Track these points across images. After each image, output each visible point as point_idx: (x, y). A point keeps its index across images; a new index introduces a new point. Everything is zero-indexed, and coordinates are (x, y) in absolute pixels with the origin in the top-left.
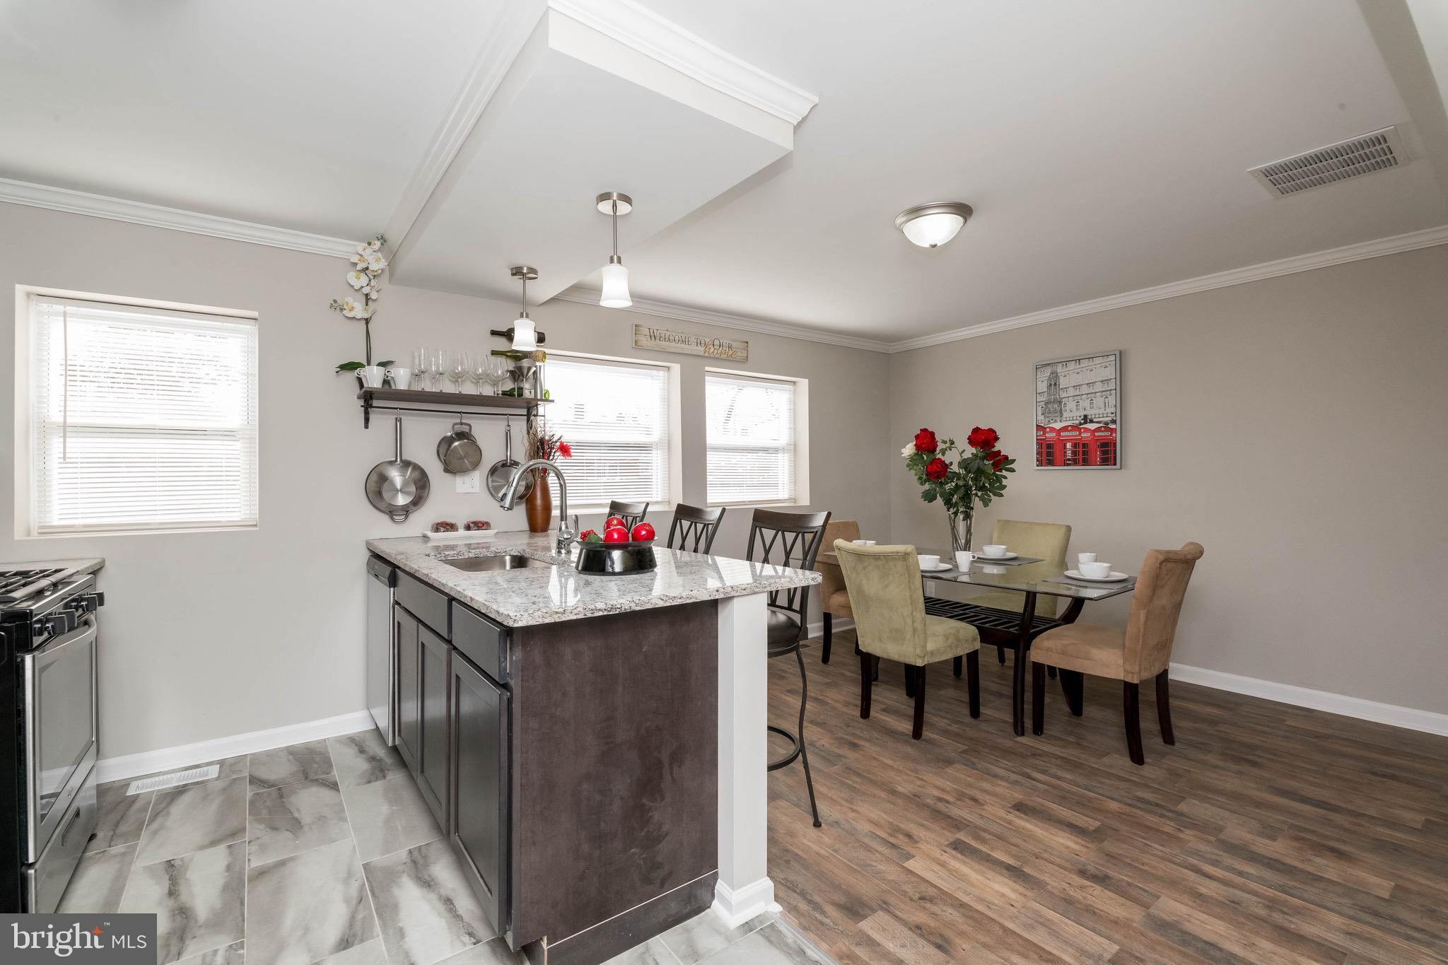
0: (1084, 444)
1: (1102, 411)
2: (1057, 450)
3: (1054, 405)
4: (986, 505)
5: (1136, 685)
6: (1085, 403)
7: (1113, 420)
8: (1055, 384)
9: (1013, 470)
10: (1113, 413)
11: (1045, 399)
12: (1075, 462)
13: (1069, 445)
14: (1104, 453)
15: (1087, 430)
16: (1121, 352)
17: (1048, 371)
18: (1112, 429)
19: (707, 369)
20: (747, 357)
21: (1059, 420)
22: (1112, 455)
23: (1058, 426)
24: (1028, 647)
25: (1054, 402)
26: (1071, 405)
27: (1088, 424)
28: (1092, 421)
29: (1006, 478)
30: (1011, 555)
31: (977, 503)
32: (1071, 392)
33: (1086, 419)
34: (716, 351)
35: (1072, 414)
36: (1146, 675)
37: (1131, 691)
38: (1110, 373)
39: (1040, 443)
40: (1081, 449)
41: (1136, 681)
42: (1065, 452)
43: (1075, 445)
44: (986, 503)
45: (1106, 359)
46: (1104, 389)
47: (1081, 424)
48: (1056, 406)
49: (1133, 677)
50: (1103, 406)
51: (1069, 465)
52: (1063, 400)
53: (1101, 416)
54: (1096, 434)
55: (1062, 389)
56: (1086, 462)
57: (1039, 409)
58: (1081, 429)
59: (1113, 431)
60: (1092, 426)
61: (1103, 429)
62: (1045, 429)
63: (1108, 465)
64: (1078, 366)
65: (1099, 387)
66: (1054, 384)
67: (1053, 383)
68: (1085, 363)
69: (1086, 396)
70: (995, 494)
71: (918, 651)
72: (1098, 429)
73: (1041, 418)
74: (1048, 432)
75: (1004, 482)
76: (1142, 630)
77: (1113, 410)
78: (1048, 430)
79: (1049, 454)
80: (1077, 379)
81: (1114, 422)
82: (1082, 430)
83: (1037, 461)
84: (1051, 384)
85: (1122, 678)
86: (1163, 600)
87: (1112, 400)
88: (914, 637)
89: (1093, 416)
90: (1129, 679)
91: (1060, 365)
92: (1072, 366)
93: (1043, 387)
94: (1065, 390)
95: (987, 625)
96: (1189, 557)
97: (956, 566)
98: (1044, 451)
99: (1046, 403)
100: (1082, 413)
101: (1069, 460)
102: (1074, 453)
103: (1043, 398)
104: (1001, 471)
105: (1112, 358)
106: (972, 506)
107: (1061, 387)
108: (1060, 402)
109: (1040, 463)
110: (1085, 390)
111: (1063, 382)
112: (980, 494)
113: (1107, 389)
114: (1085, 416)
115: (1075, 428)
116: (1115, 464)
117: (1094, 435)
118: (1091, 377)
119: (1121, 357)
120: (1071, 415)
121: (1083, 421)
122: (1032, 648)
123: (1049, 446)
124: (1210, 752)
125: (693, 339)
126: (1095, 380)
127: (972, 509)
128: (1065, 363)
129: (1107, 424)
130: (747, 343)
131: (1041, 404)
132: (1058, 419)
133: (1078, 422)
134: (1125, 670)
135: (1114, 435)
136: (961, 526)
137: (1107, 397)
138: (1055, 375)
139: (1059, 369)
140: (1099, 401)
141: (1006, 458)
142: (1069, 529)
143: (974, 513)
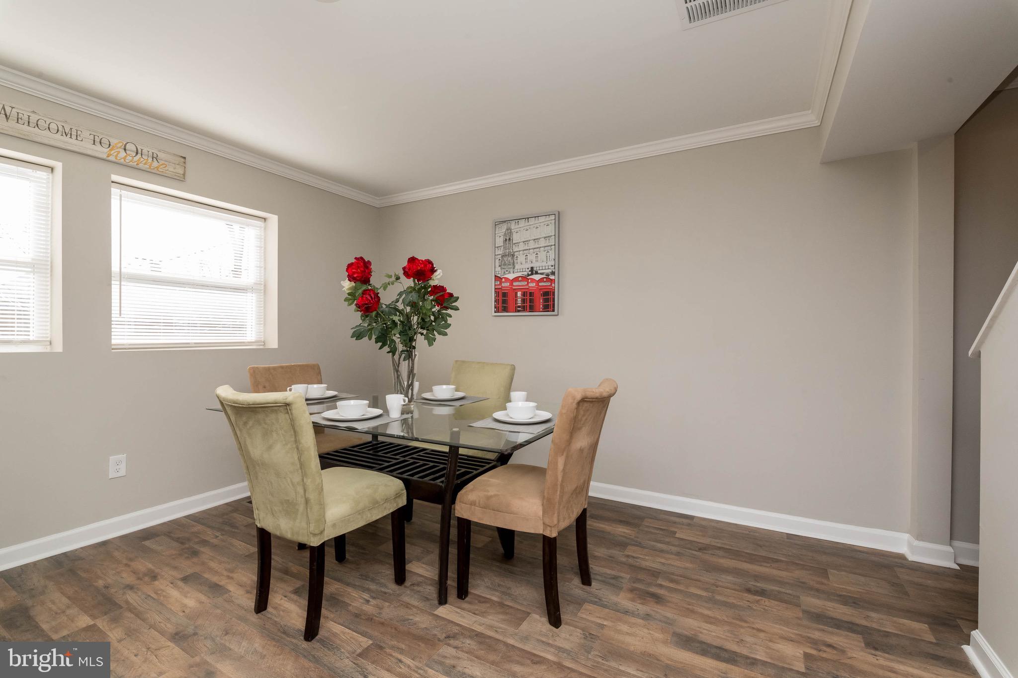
0: (530, 293)
1: (544, 264)
2: (510, 298)
3: (508, 258)
4: (430, 344)
5: (555, 538)
6: (532, 257)
7: (552, 271)
8: (510, 239)
9: (457, 309)
10: (552, 266)
11: (501, 253)
12: (524, 309)
13: (519, 294)
14: (546, 300)
15: (533, 280)
16: (559, 212)
17: (504, 227)
18: (552, 280)
19: (115, 178)
20: (184, 175)
21: (512, 272)
22: (552, 303)
23: (511, 276)
24: (453, 501)
25: (509, 255)
26: (521, 258)
27: (534, 275)
28: (537, 273)
29: (450, 316)
30: (460, 394)
31: (420, 341)
32: (522, 247)
33: (533, 271)
34: (129, 158)
35: (523, 266)
36: (564, 525)
37: (549, 544)
38: (550, 230)
39: (497, 291)
40: (528, 297)
41: (554, 535)
42: (516, 300)
43: (524, 294)
44: (431, 341)
45: (548, 218)
46: (546, 245)
47: (528, 275)
48: (510, 258)
49: (551, 531)
50: (545, 260)
51: (519, 311)
52: (516, 254)
53: (544, 268)
54: (540, 284)
55: (515, 244)
56: (532, 309)
57: (497, 261)
58: (528, 279)
59: (552, 281)
60: (537, 277)
61: (545, 280)
62: (502, 279)
63: (548, 311)
64: (527, 224)
65: (542, 243)
66: (508, 240)
67: (508, 238)
68: (532, 221)
69: (532, 250)
70: (440, 333)
71: (312, 528)
72: (541, 280)
73: (498, 269)
74: (504, 282)
75: (449, 320)
76: (560, 479)
77: (553, 263)
78: (503, 280)
79: (504, 302)
80: (526, 236)
81: (553, 273)
82: (530, 281)
83: (495, 307)
84: (506, 240)
85: (541, 532)
86: (582, 442)
87: (552, 254)
88: (307, 509)
89: (538, 269)
90: (548, 534)
91: (513, 222)
92: (522, 223)
93: (500, 241)
94: (517, 245)
95: (415, 478)
96: (605, 394)
97: (386, 411)
98: (501, 298)
99: (502, 256)
100: (530, 266)
101: (519, 307)
102: (523, 301)
103: (500, 252)
104: (447, 308)
105: (553, 217)
106: (414, 344)
107: (514, 242)
108: (513, 255)
109: (497, 310)
110: (532, 245)
111: (516, 238)
112: (425, 332)
113: (549, 244)
114: (532, 268)
115: (524, 278)
116: (553, 311)
117: (538, 285)
118: (536, 234)
119: (558, 217)
120: (521, 268)
121: (530, 273)
122: (457, 501)
123: (504, 295)
124: (621, 589)
125: (85, 134)
126: (539, 237)
127: (414, 348)
128: (518, 220)
129: (548, 275)
130: (185, 158)
131: (498, 256)
132: (511, 270)
133: (526, 273)
134: (544, 523)
135: (553, 285)
136: (404, 366)
137: (548, 252)
138: (509, 231)
139: (513, 226)
140: (542, 255)
141: (451, 295)
142: (513, 368)
143: (417, 352)
